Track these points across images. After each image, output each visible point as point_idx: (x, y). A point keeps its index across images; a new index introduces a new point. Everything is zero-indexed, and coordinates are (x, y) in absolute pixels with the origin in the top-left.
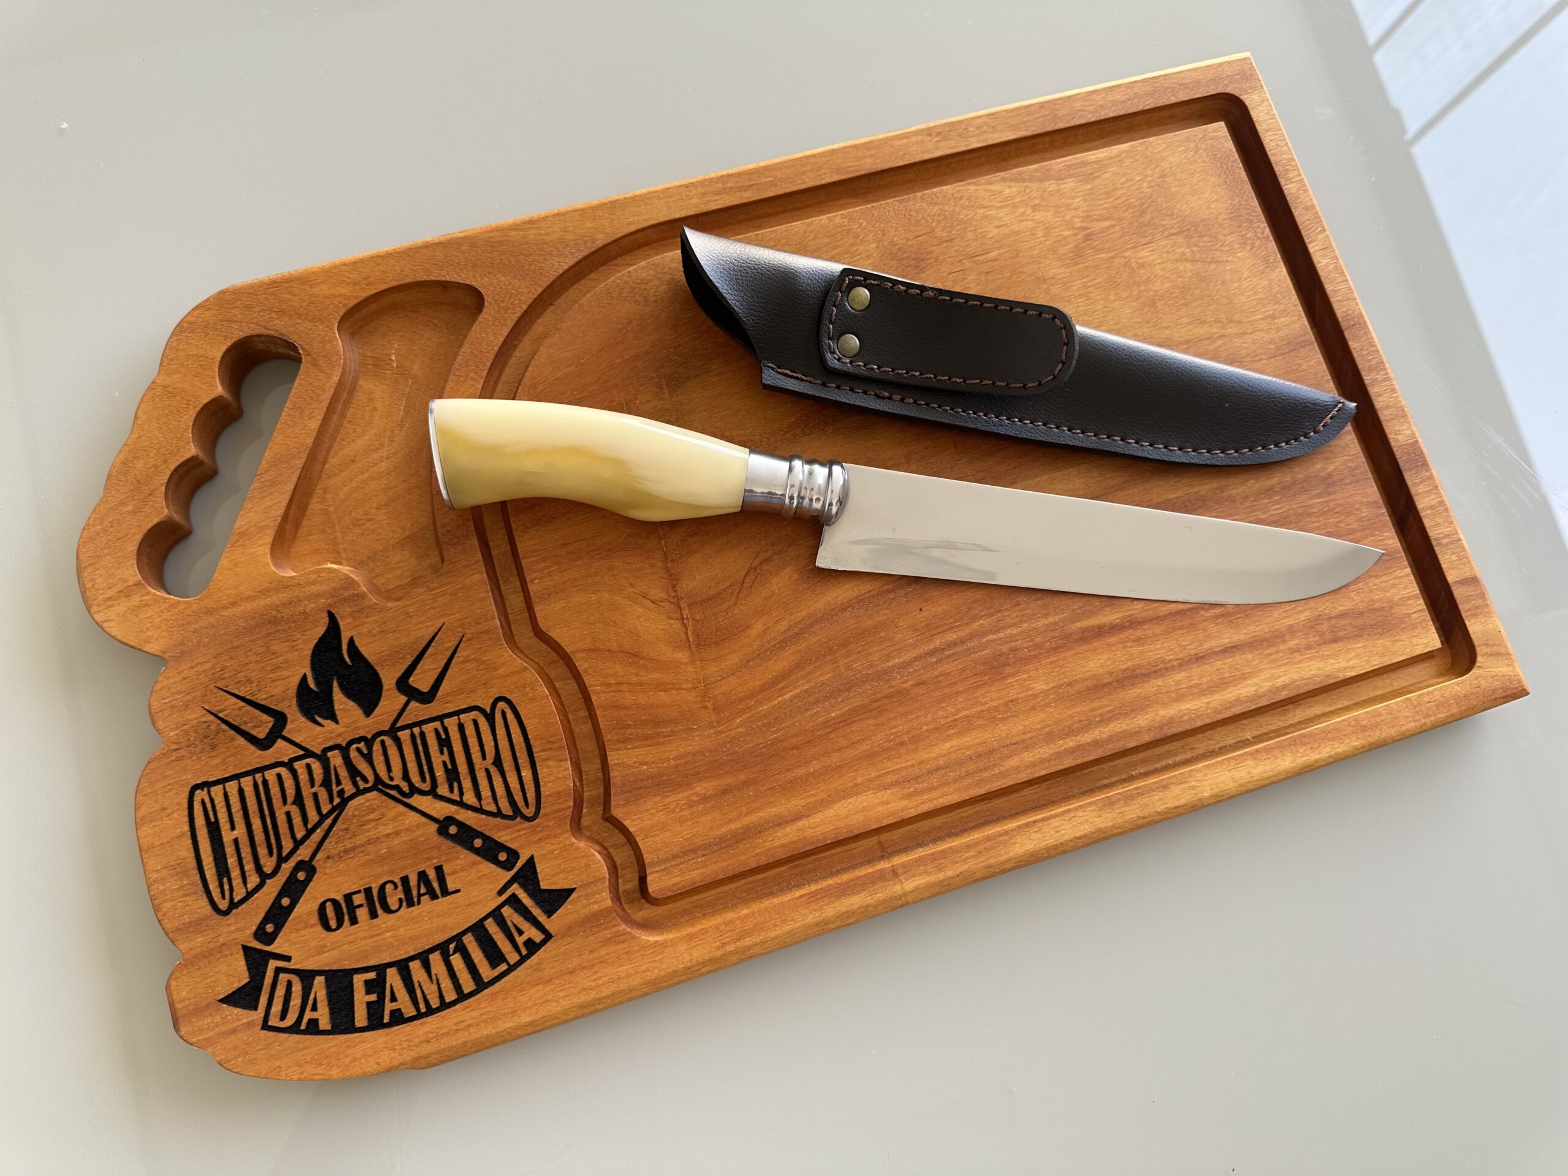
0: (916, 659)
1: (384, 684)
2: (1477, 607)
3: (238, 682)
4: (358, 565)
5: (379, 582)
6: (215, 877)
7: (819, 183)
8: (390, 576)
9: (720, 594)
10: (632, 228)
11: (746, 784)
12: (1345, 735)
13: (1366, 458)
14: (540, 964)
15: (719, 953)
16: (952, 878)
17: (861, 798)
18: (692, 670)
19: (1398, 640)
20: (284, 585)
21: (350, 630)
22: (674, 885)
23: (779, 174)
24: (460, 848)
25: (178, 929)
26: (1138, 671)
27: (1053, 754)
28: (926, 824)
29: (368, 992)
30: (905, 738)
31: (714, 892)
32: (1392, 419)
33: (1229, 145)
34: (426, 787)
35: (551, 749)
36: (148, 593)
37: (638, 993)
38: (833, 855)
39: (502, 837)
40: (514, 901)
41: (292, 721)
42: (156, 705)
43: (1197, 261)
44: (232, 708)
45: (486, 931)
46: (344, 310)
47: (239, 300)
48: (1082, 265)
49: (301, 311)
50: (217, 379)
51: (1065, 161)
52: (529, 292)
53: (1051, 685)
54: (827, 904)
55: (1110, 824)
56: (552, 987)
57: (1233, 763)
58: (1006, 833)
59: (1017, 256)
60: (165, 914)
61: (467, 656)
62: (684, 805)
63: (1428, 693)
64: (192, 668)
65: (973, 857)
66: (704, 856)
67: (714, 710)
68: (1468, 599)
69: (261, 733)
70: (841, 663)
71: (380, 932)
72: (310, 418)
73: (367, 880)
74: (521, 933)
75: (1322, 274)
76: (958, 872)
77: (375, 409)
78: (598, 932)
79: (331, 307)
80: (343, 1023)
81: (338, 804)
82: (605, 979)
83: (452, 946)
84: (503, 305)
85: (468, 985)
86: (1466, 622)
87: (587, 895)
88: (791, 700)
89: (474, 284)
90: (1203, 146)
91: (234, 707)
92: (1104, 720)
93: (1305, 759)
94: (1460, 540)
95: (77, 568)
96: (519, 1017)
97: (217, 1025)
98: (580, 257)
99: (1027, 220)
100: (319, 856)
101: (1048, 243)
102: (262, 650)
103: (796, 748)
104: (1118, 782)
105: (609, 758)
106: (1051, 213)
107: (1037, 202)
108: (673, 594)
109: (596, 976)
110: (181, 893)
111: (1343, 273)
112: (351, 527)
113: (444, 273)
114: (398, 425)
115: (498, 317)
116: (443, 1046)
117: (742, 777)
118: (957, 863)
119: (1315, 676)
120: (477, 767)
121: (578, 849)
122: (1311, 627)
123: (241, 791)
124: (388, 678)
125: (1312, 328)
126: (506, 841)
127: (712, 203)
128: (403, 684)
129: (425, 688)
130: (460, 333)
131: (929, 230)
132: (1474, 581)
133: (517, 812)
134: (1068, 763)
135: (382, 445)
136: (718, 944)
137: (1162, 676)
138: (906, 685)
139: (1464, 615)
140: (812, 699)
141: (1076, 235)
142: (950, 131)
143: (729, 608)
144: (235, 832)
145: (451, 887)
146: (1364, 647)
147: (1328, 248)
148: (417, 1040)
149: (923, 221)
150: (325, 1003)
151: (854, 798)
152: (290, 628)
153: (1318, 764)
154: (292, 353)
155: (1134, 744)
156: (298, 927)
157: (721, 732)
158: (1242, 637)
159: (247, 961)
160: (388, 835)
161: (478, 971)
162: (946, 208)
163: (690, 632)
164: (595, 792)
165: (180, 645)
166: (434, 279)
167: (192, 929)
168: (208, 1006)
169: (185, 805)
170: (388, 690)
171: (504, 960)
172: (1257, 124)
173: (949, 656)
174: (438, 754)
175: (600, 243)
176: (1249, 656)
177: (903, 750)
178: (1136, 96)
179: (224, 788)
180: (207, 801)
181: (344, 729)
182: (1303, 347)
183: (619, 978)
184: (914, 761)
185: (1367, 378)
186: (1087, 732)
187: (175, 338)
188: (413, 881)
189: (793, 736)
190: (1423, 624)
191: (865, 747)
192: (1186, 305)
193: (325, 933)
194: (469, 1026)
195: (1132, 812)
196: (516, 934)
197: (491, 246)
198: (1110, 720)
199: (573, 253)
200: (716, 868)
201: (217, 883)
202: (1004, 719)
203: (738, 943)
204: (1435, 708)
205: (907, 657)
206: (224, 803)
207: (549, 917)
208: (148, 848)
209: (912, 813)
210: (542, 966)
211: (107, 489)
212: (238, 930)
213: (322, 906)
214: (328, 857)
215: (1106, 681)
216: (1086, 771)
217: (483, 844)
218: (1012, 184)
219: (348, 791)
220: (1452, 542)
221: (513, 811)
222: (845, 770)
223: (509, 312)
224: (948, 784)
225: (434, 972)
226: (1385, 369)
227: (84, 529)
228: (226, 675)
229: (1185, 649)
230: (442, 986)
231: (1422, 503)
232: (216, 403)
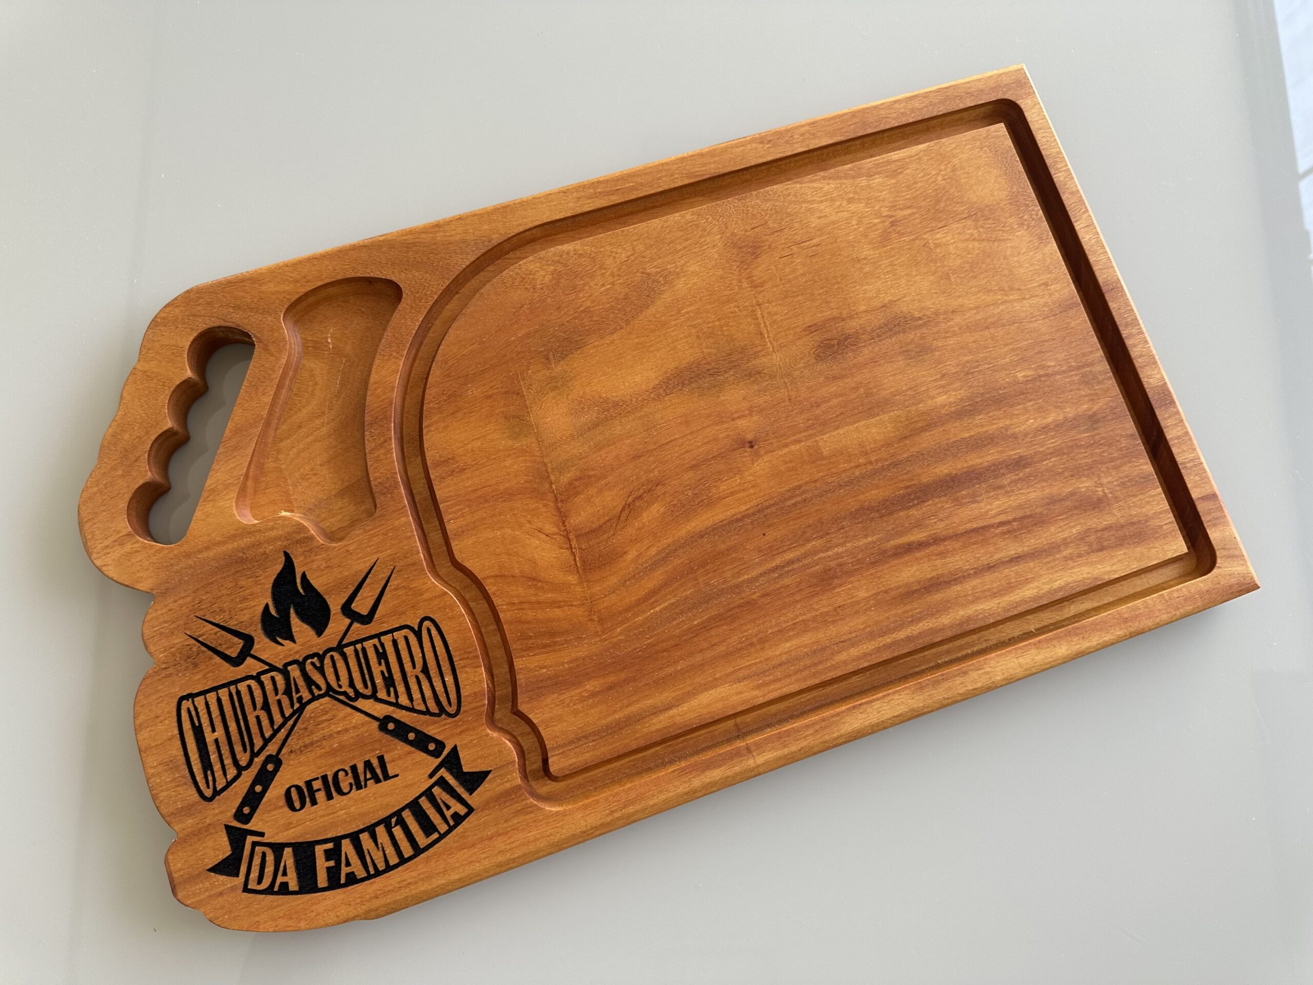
0: (761, 575)
1: (331, 610)
2: (1216, 519)
3: (214, 611)
4: (307, 512)
5: (325, 525)
6: (201, 771)
7: (672, 186)
8: (333, 520)
9: (600, 526)
10: (521, 229)
11: (627, 681)
12: (1111, 626)
13: (1124, 398)
14: (465, 832)
15: (609, 819)
16: (795, 752)
17: (719, 690)
18: (580, 590)
19: (1152, 547)
20: (246, 531)
21: (303, 566)
22: (570, 765)
23: (639, 180)
24: (397, 741)
25: (172, 814)
26: (941, 579)
27: (874, 649)
28: (773, 708)
29: (328, 859)
30: (755, 640)
31: (603, 769)
32: (1145, 366)
33: (1008, 143)
35: (468, 658)
36: (138, 542)
37: (544, 853)
38: (699, 736)
39: (431, 731)
40: (442, 782)
41: (259, 643)
42: (147, 632)
43: (983, 240)
44: (209, 633)
45: (421, 807)
46: (288, 304)
47: (202, 298)
48: (889, 247)
49: (253, 306)
50: (187, 363)
51: (874, 161)
52: (439, 285)
53: (870, 593)
54: (694, 777)
55: (921, 705)
56: (475, 850)
57: (1020, 651)
58: (838, 714)
59: (836, 241)
60: (161, 802)
61: (398, 584)
62: (577, 700)
63: (1177, 590)
64: (175, 601)
65: (811, 734)
66: (594, 741)
67: (599, 622)
68: (1209, 512)
69: (233, 653)
70: (700, 580)
71: (334, 811)
72: (263, 394)
73: (323, 769)
74: (448, 808)
75: (1086, 247)
76: (799, 748)
77: (316, 384)
78: (511, 805)
79: (277, 302)
80: (308, 885)
81: (297, 709)
82: (518, 843)
83: (394, 820)
84: (418, 295)
85: (407, 851)
86: (1208, 531)
87: (500, 775)
88: (661, 611)
89: (393, 279)
90: (987, 144)
91: (211, 632)
92: (915, 620)
93: (1078, 647)
94: (1202, 463)
95: (79, 523)
96: (450, 875)
97: (207, 890)
98: (479, 255)
99: (843, 211)
100: (284, 751)
101: (860, 229)
102: (232, 585)
103: (666, 650)
104: (927, 669)
105: (515, 664)
106: (863, 205)
107: (851, 196)
108: (563, 528)
109: (509, 841)
110: (174, 784)
111: (1103, 247)
112: (300, 481)
113: (369, 270)
114: (336, 396)
115: (414, 305)
116: (389, 901)
117: (623, 675)
118: (798, 740)
119: (1085, 579)
120: (408, 675)
121: (492, 738)
122: (1082, 539)
123: (219, 700)
124: (335, 604)
125: (1078, 292)
126: (435, 734)
127: (586, 206)
128: (347, 609)
129: (364, 611)
130: (383, 319)
131: (763, 222)
132: (1213, 497)
133: (442, 710)
134: (886, 656)
135: (323, 413)
136: (607, 812)
137: (961, 582)
138: (754, 597)
139: (1205, 525)
140: (677, 610)
141: (884, 222)
142: (778, 139)
143: (609, 538)
144: (216, 734)
145: (391, 772)
146: (1125, 554)
147: (1090, 225)
148: (368, 896)
149: (759, 215)
150: (294, 869)
151: (714, 690)
152: (254, 566)
153: (1089, 651)
154: (247, 339)
155: (939, 639)
156: (269, 809)
157: (605, 640)
158: (1026, 549)
159: (229, 838)
160: (338, 733)
161: (415, 839)
162: (777, 204)
163: (577, 559)
164: (505, 691)
165: (165, 583)
166: (360, 275)
167: (184, 813)
168: (199, 875)
169: (175, 713)
170: (335, 614)
171: (437, 830)
172: (1030, 124)
173: (788, 572)
174: (377, 665)
175: (495, 242)
176: (1032, 564)
177: (753, 650)
178: (931, 104)
179: (206, 698)
180: (192, 709)
181: (300, 647)
182: (1072, 309)
183: (528, 842)
184: (762, 659)
185: (1124, 333)
186: (900, 630)
187: (151, 331)
188: (361, 768)
189: (663, 641)
190: (1173, 534)
191: (722, 648)
192: (974, 277)
193: (290, 813)
194: (409, 884)
195: (939, 694)
196: (444, 809)
197: (407, 247)
198: (920, 620)
199: (473, 251)
200: (604, 750)
201: (202, 776)
202: (833, 622)
203: (623, 811)
204: (1183, 602)
205: (754, 573)
206: (205, 710)
207: (471, 794)
208: (146, 749)
209: (761, 700)
210: (467, 834)
211: (100, 458)
212: (221, 813)
213: (288, 792)
214: (291, 752)
215: (914, 588)
216: (901, 661)
217: (416, 737)
218: (830, 181)
219: (306, 697)
220: (1195, 466)
221: (439, 709)
222: (706, 667)
223: (423, 301)
224: (790, 676)
225: (379, 841)
226: (1139, 324)
227: (83, 491)
228: (204, 607)
229: (979, 560)
230: (386, 852)
231: (1170, 434)
232: (186, 384)
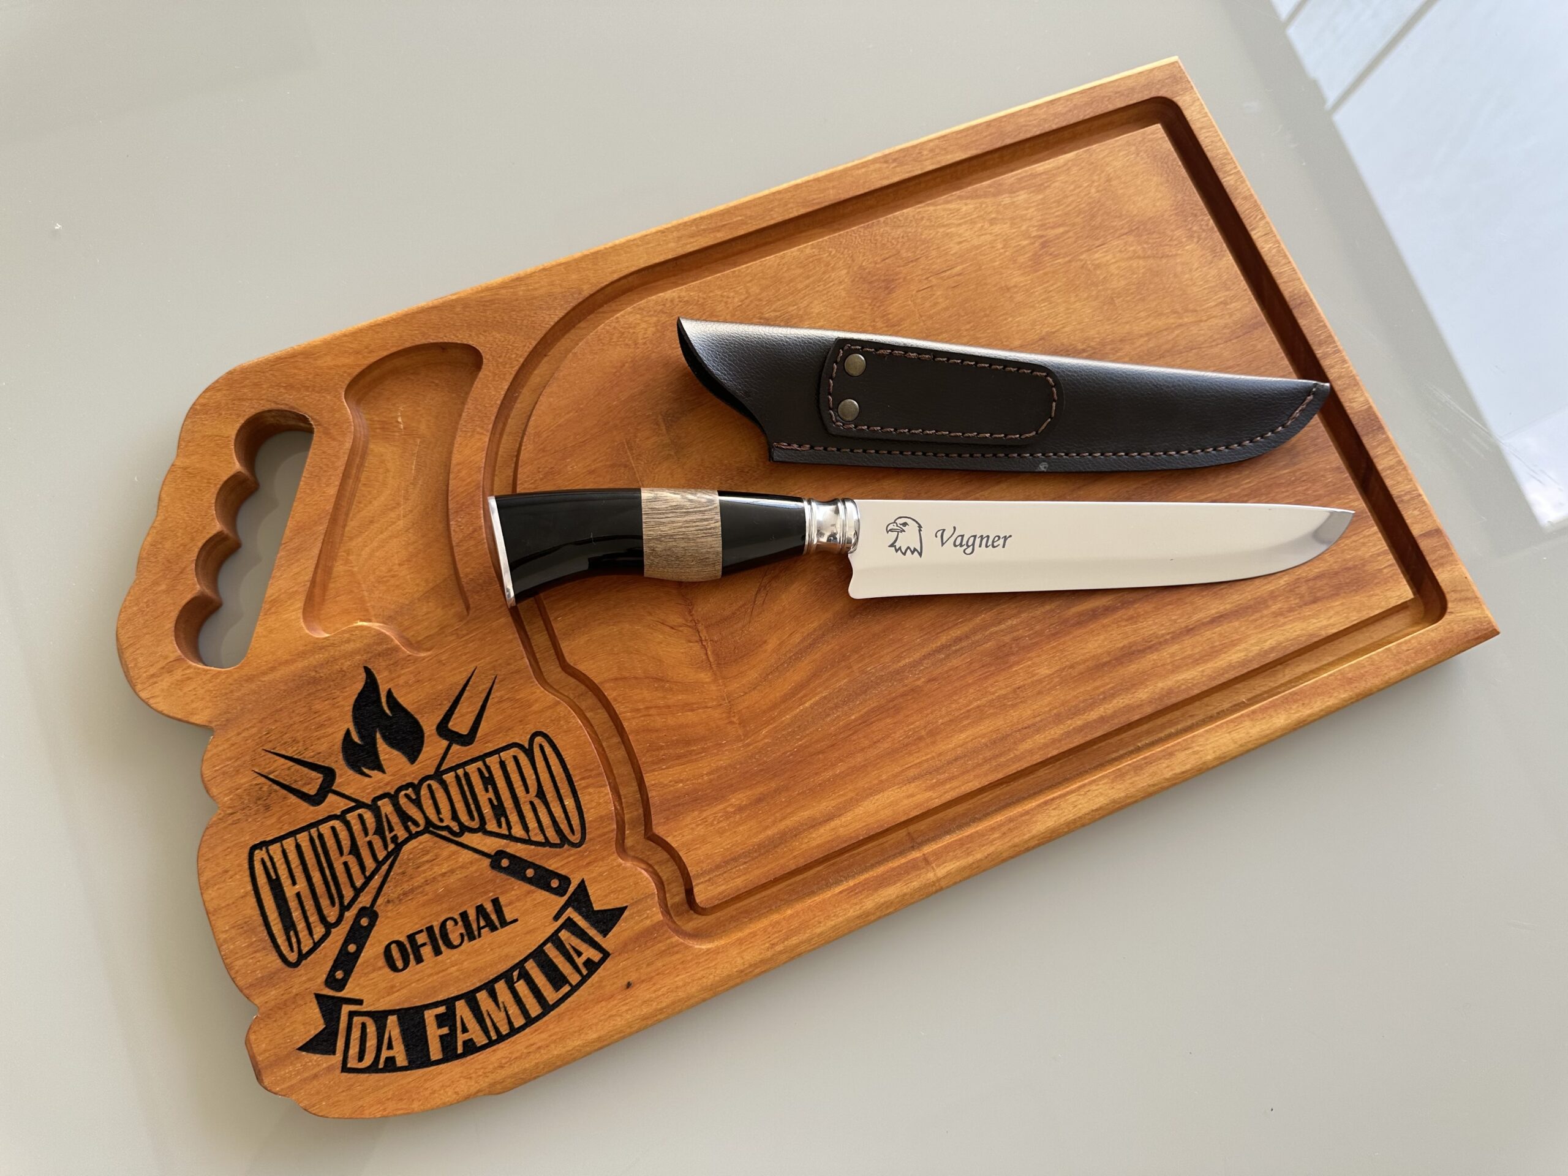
0: (925, 657)
1: (425, 731)
2: (1442, 557)
3: (285, 743)
4: (388, 620)
5: (410, 634)
6: (282, 932)
7: (787, 217)
8: (419, 627)
9: (734, 614)
10: (616, 277)
11: (778, 791)
12: (1334, 689)
13: (1325, 426)
14: (601, 981)
15: (769, 954)
16: (981, 860)
17: (886, 794)
18: (714, 688)
19: (1372, 595)
20: (319, 646)
21: (388, 682)
22: (720, 894)
23: (748, 213)
24: (513, 879)
25: (251, 985)
26: (1134, 648)
27: (1063, 734)
28: (951, 812)
29: (440, 1026)
30: (923, 733)
31: (758, 896)
32: (1346, 388)
33: (1168, 145)
34: (475, 824)
35: (590, 777)
36: (189, 667)
37: (697, 999)
38: (866, 850)
39: (553, 865)
40: (570, 925)
41: (341, 776)
42: (208, 773)
43: (1149, 257)
44: (281, 769)
45: (546, 955)
46: (349, 379)
47: (248, 379)
48: (1041, 272)
49: (308, 384)
50: (235, 458)
51: (1017, 175)
52: (525, 346)
53: (1053, 670)
54: (866, 897)
55: (1123, 794)
56: (616, 1002)
57: (1231, 725)
58: (1027, 813)
59: (980, 269)
60: (237, 972)
61: (501, 697)
62: (721, 817)
63: (1406, 642)
64: (239, 734)
65: (999, 838)
66: (745, 863)
67: (740, 724)
68: (1434, 550)
69: (312, 790)
70: (855, 668)
71: (444, 968)
72: (327, 486)
73: (428, 919)
74: (579, 954)
75: (1267, 258)
76: (986, 854)
77: (388, 471)
78: (652, 946)
79: (337, 377)
80: (419, 1058)
81: (393, 850)
82: (664, 990)
83: (516, 974)
84: (500, 360)
85: (534, 1009)
86: (1436, 573)
87: (638, 911)
88: (811, 707)
89: (471, 343)
90: (1143, 148)
91: (283, 767)
92: (1108, 697)
93: (1298, 715)
94: (1420, 495)
95: (118, 649)
96: (587, 1034)
97: (298, 1073)
98: (569, 309)
99: (986, 234)
100: (380, 901)
101: (1007, 253)
102: (304, 710)
103: (822, 752)
104: (1126, 754)
105: (646, 780)
106: (1008, 225)
107: (993, 216)
108: (690, 619)
109: (654, 988)
110: (251, 950)
111: (1285, 256)
112: (376, 585)
113: (441, 335)
114: (412, 484)
115: (497, 372)
116: (516, 1070)
117: (773, 785)
118: (984, 846)
119: (1299, 636)
120: (522, 801)
121: (625, 869)
122: (1291, 591)
123: (298, 847)
124: (429, 724)
125: (1262, 310)
126: (557, 868)
127: (689, 246)
128: (443, 729)
129: (464, 730)
130: (462, 390)
131: (894, 252)
132: (1437, 532)
133: (564, 840)
134: (1078, 741)
135: (398, 504)
136: (767, 945)
137: (1157, 650)
138: (919, 683)
139: (1431, 565)
140: (831, 705)
141: (1033, 243)
142: (905, 156)
143: (744, 626)
144: (297, 887)
145: (509, 917)
146: (1342, 604)
147: (1269, 233)
148: (491, 1067)
149: (889, 244)
150: (400, 1040)
151: (882, 794)
152: (330, 687)
153: (1311, 719)
154: (302, 424)
155: (1137, 717)
156: (366, 971)
157: (749, 745)
158: (1228, 606)
159: (321, 1009)
160: (443, 875)
161: (542, 995)
162: (909, 230)
163: (709, 653)
164: (636, 813)
165: (225, 713)
166: (432, 341)
167: (265, 984)
168: (288, 1056)
169: (246, 866)
170: (429, 736)
171: (567, 982)
172: (1191, 123)
173: (956, 651)
174: (484, 792)
175: (586, 293)
176: (1236, 624)
177: (922, 745)
178: (1076, 107)
179: (282, 846)
180: (267, 859)
181: (392, 778)
182: (1257, 329)
183: (677, 988)
184: (934, 754)
185: (1319, 352)
186: (1092, 710)
187: (190, 420)
188: (472, 915)
189: (817, 742)
190: (1395, 577)
191: (886, 745)
192: (1143, 300)
193: (393, 975)
194: (539, 1048)
195: (1143, 781)
196: (575, 956)
197: (484, 305)
198: (1113, 696)
199: (562, 305)
200: (758, 873)
201: (284, 937)
202: (1013, 706)
203: (786, 943)
204: (1413, 655)
205: (917, 656)
206: (283, 860)
207: (605, 936)
208: (215, 910)
209: (937, 802)
210: (604, 984)
211: (138, 570)
212: (310, 980)
213: (388, 949)
214: (388, 902)
215: (1105, 660)
216: (1095, 747)
217: (535, 874)
218: (968, 201)
219: (402, 836)
220: (1413, 499)
221: (561, 839)
222: (869, 769)
223: (507, 366)
224: (968, 771)
225: (500, 1000)
226: (1334, 342)
227: (121, 611)
228: (273, 738)
229: (1175, 622)
230: (510, 1013)
231: (1381, 464)
232: (235, 479)
